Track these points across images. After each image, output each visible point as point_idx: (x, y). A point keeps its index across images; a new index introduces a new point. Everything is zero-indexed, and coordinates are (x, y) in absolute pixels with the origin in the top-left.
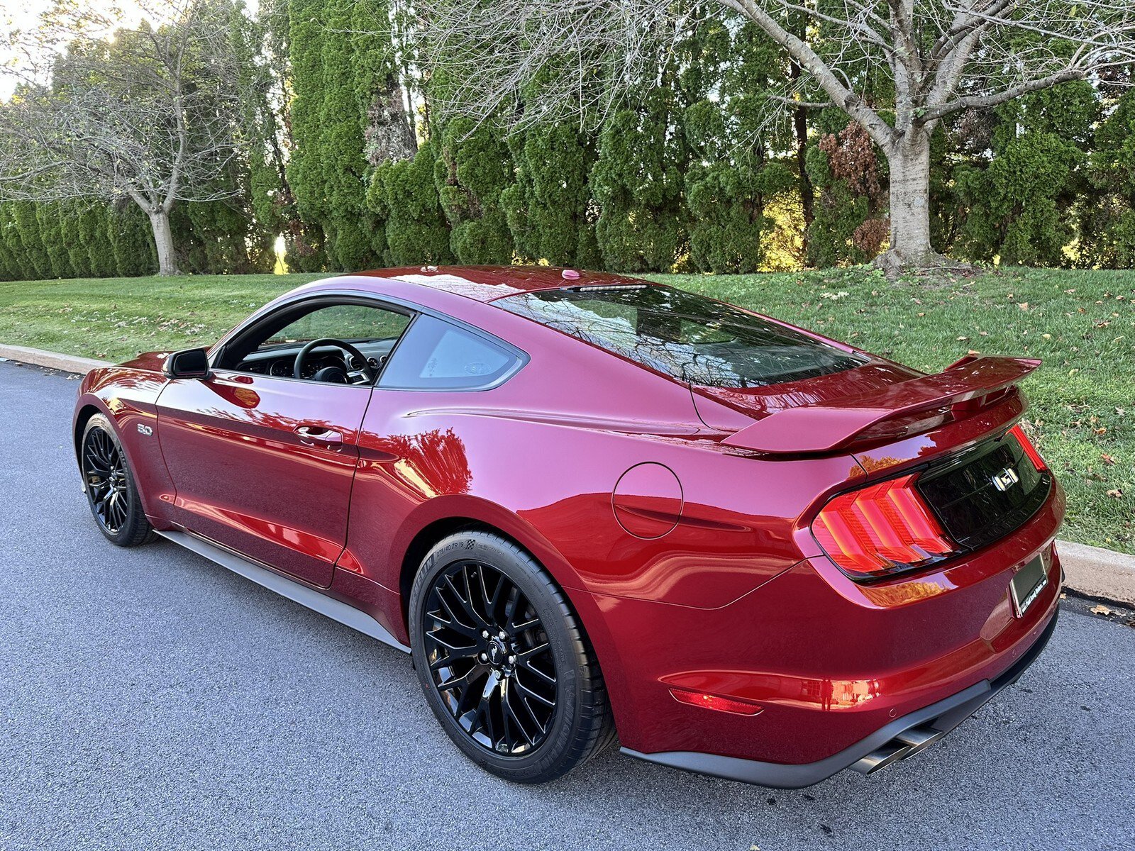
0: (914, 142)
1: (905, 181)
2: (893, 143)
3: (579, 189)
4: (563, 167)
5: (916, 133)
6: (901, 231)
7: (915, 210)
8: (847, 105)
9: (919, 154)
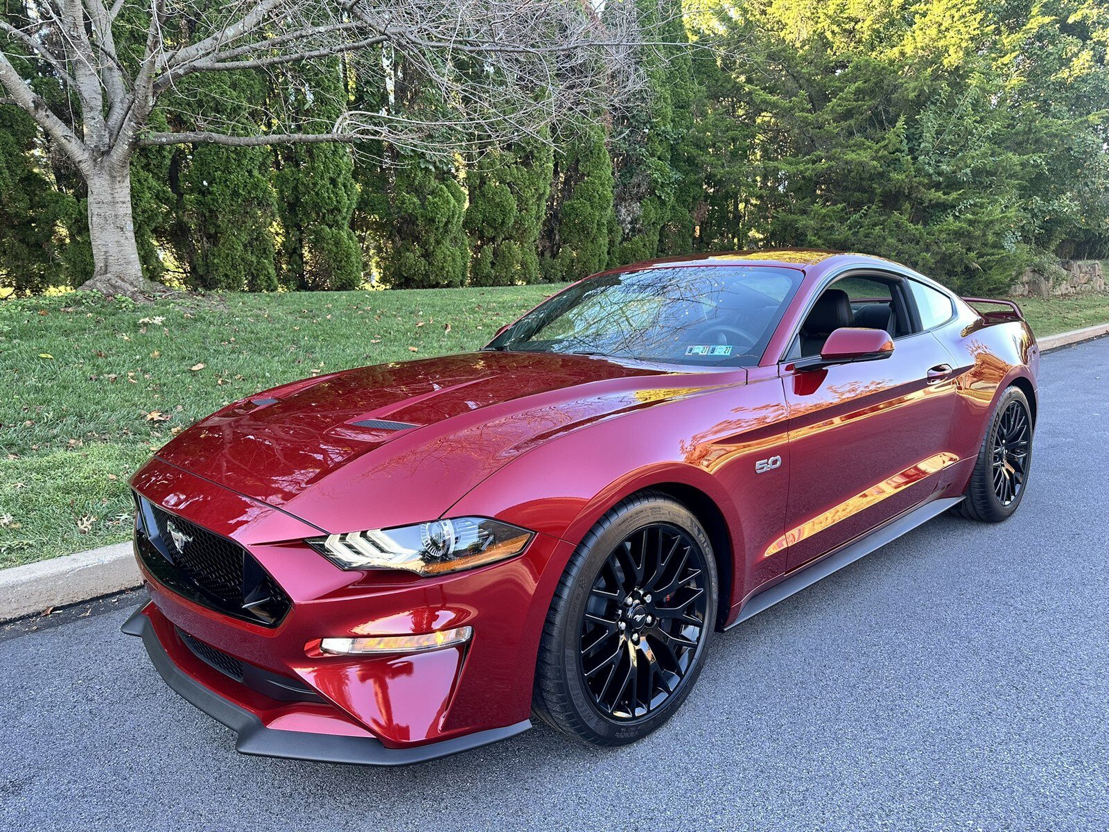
0: (124, 165)
1: (114, 203)
5: (128, 156)
6: (115, 255)
8: (36, 108)
9: (124, 177)
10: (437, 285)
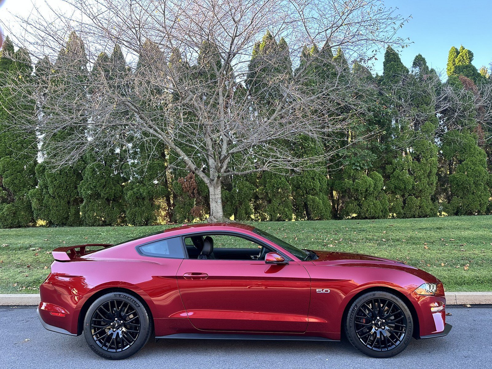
0: (217, 183)
1: (215, 195)
2: (210, 183)
3: (72, 191)
4: (65, 182)
5: (218, 180)
6: (214, 210)
7: (219, 204)
8: (195, 170)
9: (218, 187)
10: (366, 218)
